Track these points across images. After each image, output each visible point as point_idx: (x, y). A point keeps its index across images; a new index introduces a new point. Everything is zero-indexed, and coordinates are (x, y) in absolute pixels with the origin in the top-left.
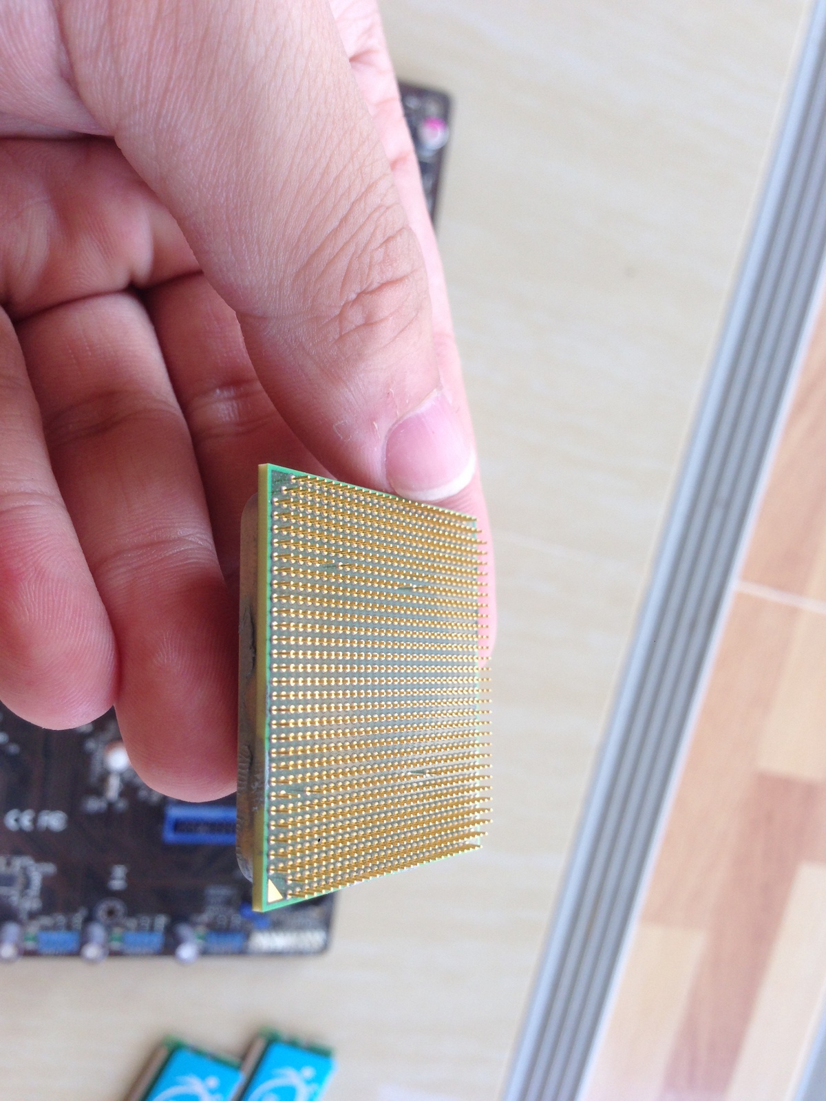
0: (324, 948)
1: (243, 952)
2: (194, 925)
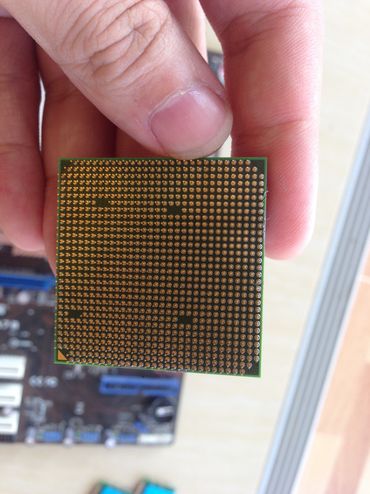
1: (135, 443)
2: (113, 430)
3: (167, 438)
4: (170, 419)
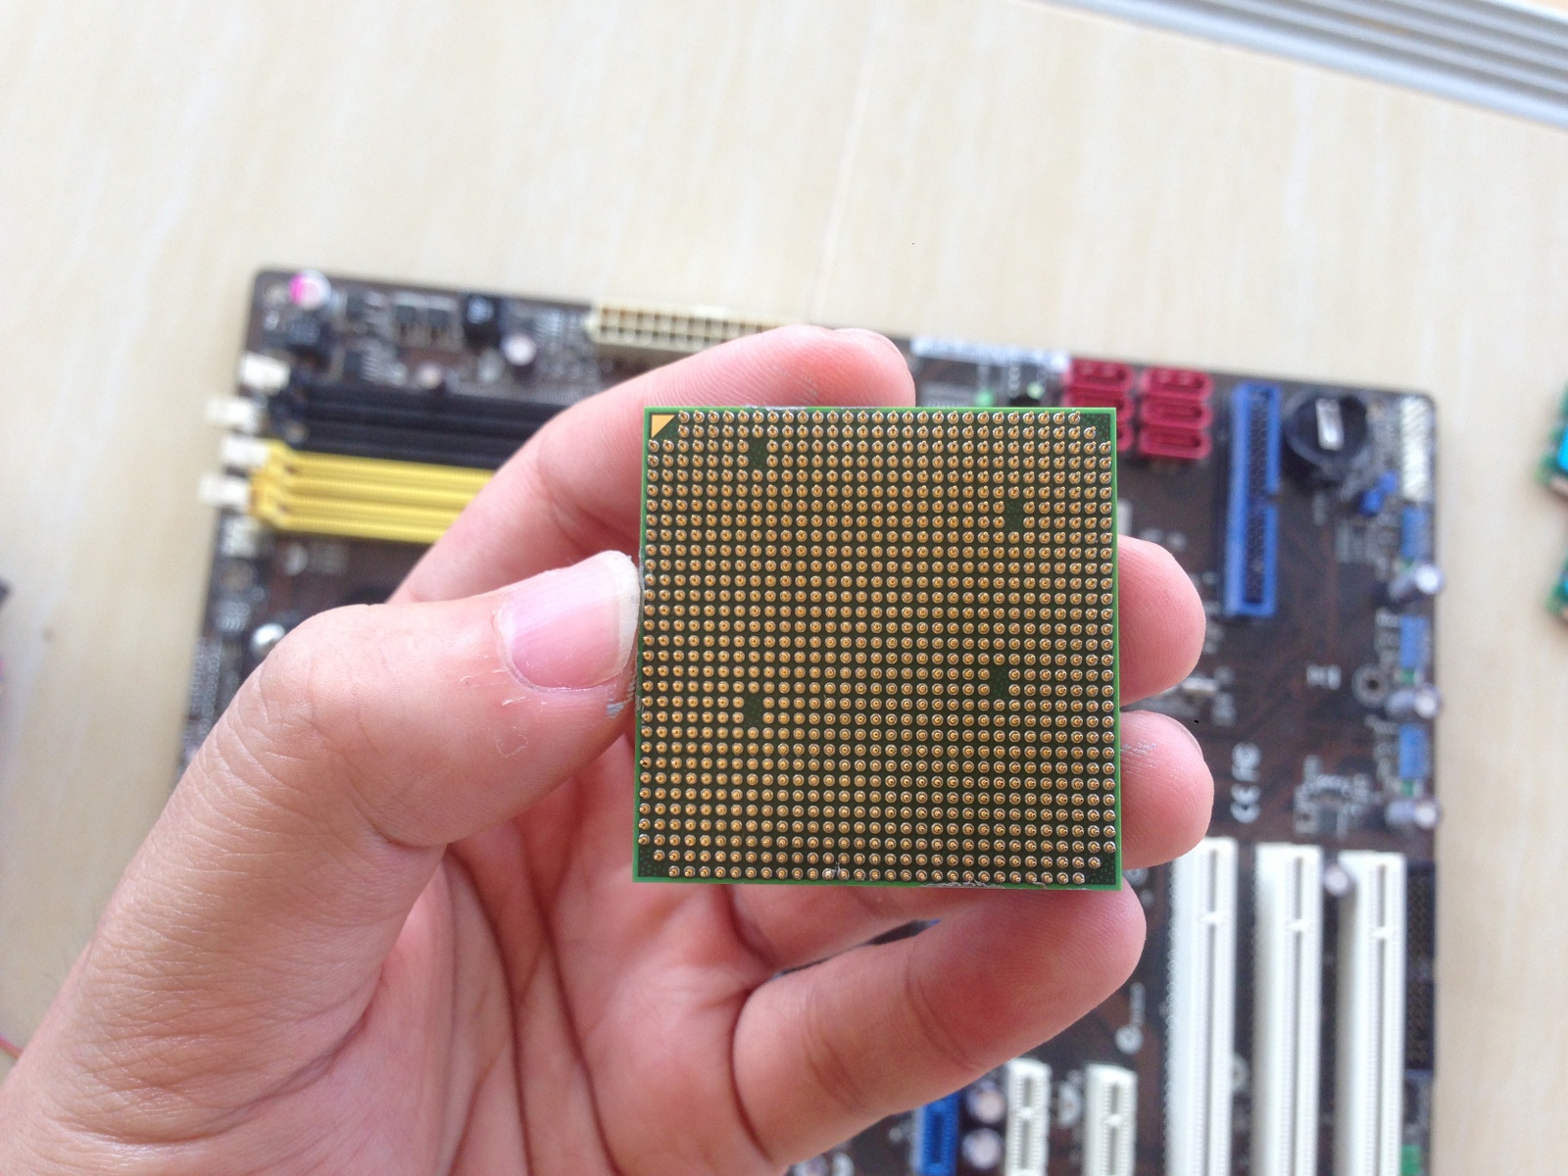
0: (1426, 399)
1: (1430, 509)
2: (1391, 574)
3: (1412, 413)
4: (1353, 407)
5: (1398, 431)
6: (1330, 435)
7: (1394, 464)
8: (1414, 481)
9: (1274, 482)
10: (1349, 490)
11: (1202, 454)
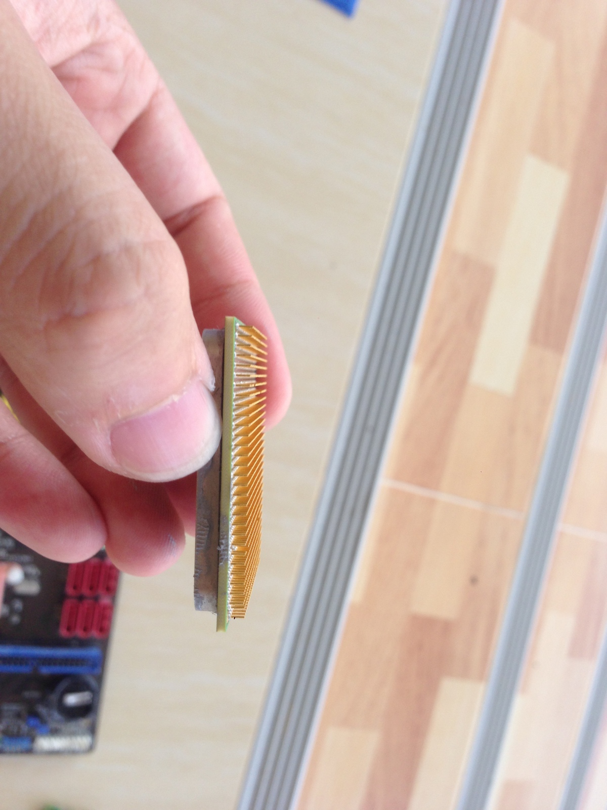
0: (91, 749)
1: (29, 751)
3: (83, 741)
4: (87, 711)
5: (73, 734)
6: (72, 699)
7: (55, 732)
8: (45, 743)
9: (45, 671)
10: (42, 710)
11: (63, 633)
